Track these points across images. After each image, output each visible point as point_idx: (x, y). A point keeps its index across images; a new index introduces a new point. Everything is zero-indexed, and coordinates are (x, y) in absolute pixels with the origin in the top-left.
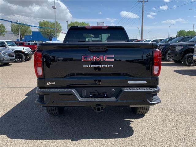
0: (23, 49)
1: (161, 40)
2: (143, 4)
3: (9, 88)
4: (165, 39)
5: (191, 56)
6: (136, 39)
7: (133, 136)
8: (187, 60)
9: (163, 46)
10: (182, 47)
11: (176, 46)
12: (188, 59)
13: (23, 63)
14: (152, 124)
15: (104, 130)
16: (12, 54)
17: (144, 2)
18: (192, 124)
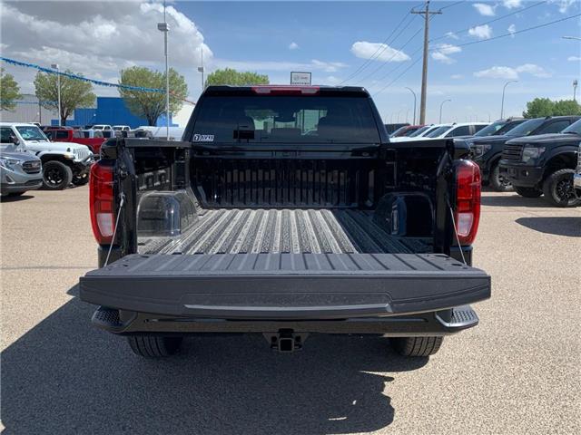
0: (69, 150)
1: (478, 128)
2: (427, 19)
3: (18, 268)
4: (491, 124)
5: (570, 178)
6: (405, 122)
7: (390, 425)
8: (558, 189)
9: (486, 146)
10: (543, 150)
11: (523, 145)
12: (558, 185)
13: (67, 192)
14: (450, 387)
15: (305, 406)
16: (35, 165)
17: (429, 15)
18: (574, 389)
